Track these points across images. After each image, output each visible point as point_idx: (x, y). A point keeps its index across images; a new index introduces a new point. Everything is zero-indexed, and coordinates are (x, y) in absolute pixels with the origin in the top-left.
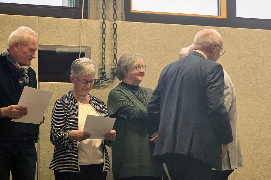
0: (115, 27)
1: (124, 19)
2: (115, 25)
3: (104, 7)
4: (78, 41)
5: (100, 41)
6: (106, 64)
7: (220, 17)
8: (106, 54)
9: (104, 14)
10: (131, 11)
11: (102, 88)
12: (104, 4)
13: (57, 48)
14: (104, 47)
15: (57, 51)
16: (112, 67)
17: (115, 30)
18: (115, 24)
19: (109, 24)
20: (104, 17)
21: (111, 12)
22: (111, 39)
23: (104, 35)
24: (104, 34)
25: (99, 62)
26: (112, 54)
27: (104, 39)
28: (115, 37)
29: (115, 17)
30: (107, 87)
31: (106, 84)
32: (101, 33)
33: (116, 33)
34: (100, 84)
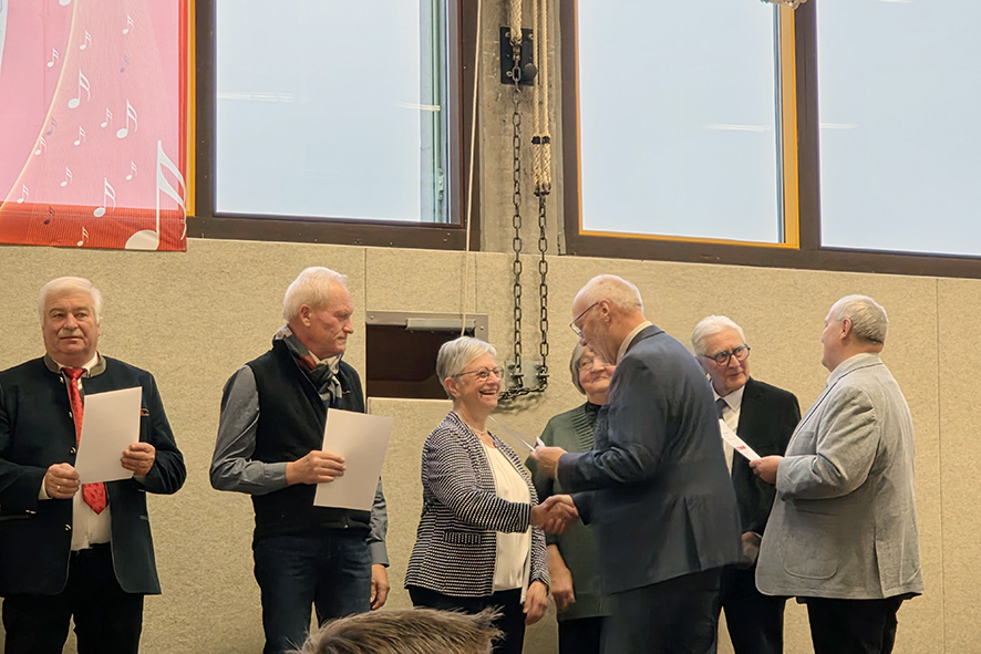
0: (543, 270)
1: (564, 252)
2: (543, 265)
3: (517, 224)
4: (457, 302)
5: (509, 302)
6: (522, 356)
7: (783, 246)
8: (522, 331)
9: (517, 238)
10: (581, 233)
11: (514, 411)
12: (517, 216)
13: (410, 319)
14: (518, 316)
15: (409, 325)
16: (538, 363)
17: (544, 275)
18: (543, 261)
19: (529, 260)
20: (517, 247)
21: (533, 234)
22: (535, 297)
23: (517, 288)
24: (517, 285)
25: (507, 351)
26: (536, 333)
27: (519, 297)
28: (544, 293)
29: (543, 247)
30: (526, 409)
31: (524, 404)
32: (511, 284)
33: (546, 283)
34: (509, 403)
